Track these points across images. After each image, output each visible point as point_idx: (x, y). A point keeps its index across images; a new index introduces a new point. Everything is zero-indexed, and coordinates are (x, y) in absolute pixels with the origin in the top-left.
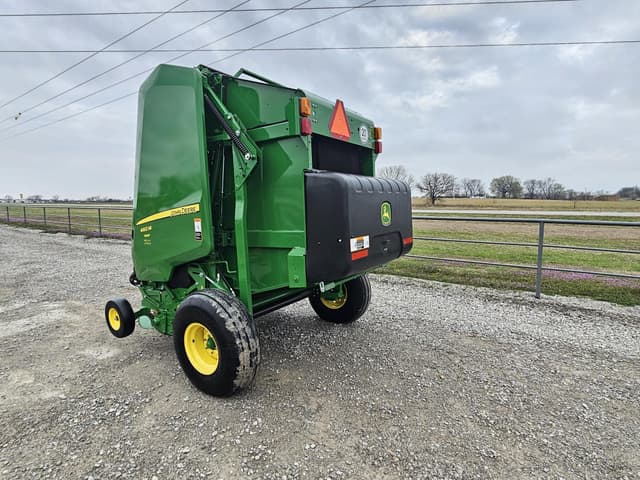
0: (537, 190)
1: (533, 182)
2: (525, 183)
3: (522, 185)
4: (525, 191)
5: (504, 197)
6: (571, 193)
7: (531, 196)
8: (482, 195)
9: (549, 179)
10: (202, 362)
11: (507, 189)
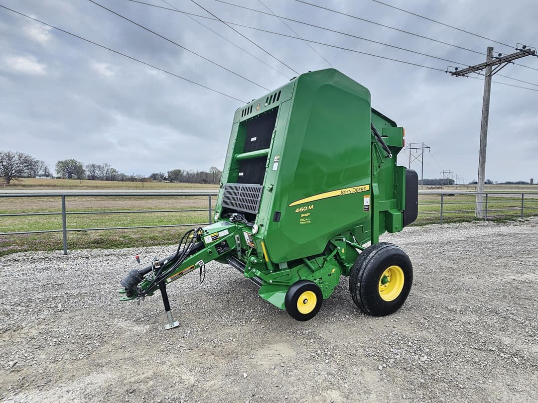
0: (97, 173)
1: (93, 166)
2: (87, 167)
3: (84, 168)
4: (88, 173)
5: (70, 177)
6: (123, 176)
7: (93, 178)
8: (47, 176)
9: (106, 165)
10: (390, 295)
11: (72, 171)
